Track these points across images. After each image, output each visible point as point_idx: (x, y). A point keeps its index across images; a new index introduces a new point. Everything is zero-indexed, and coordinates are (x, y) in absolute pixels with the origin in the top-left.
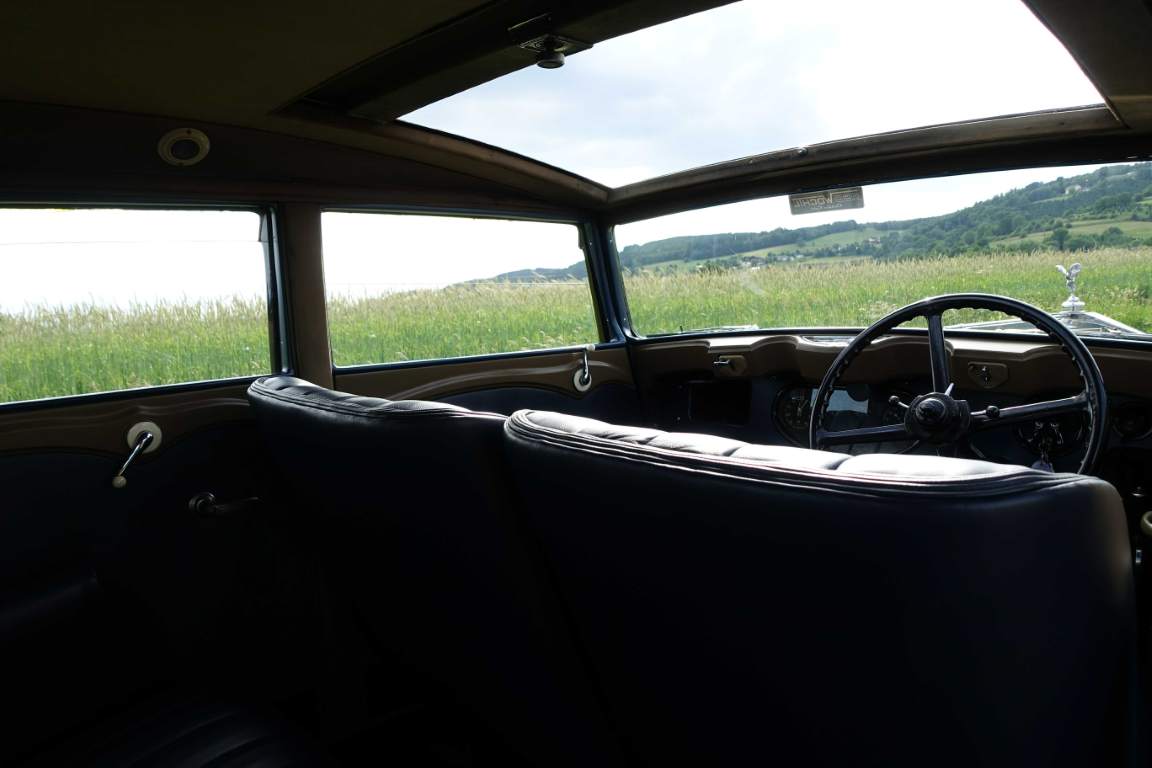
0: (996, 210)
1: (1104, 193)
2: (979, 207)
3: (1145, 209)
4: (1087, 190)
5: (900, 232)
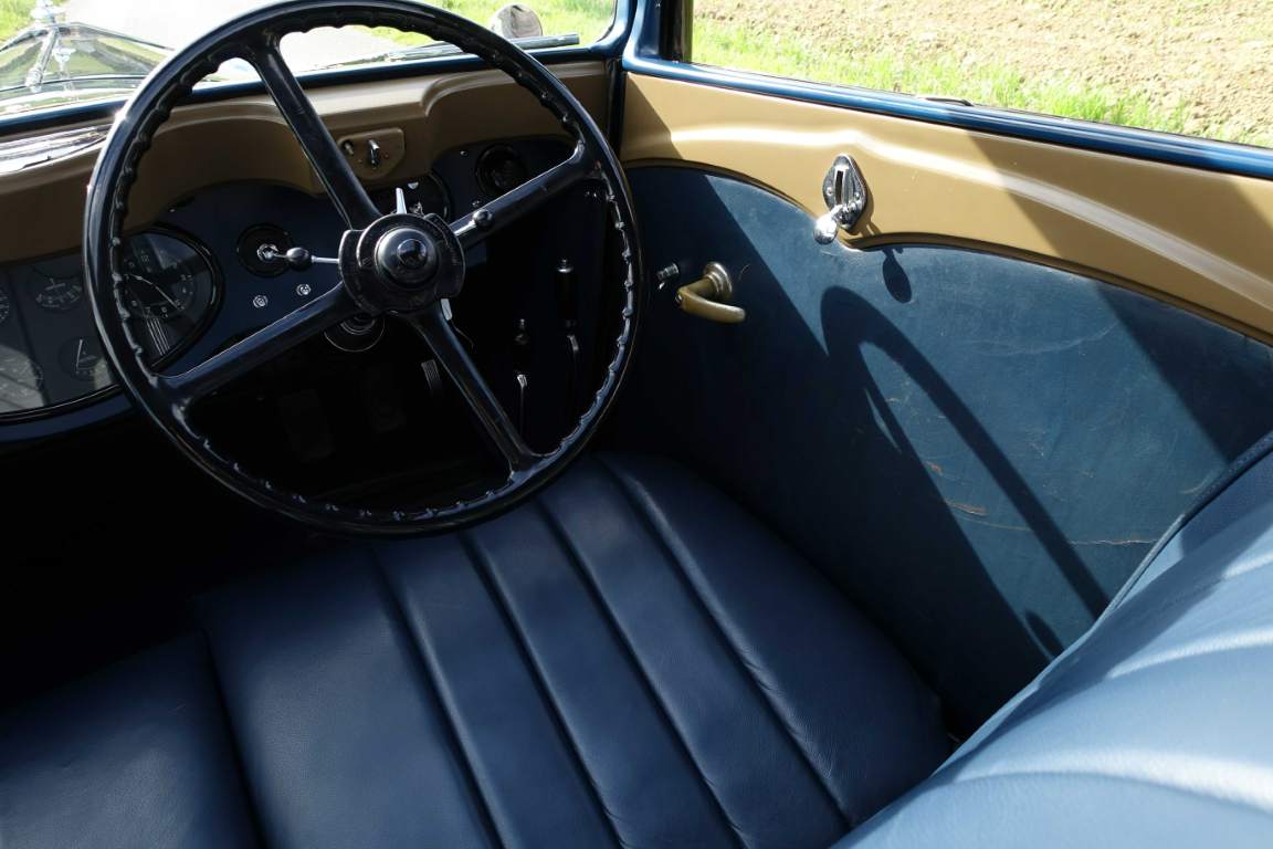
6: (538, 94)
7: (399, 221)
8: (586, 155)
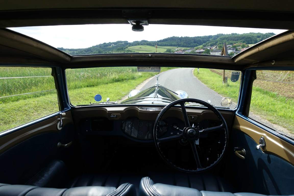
0: (97, 48)
1: (119, 47)
2: (94, 47)
3: (126, 51)
4: (115, 46)
5: (75, 52)
6: (218, 116)
7: (192, 128)
8: (223, 126)
